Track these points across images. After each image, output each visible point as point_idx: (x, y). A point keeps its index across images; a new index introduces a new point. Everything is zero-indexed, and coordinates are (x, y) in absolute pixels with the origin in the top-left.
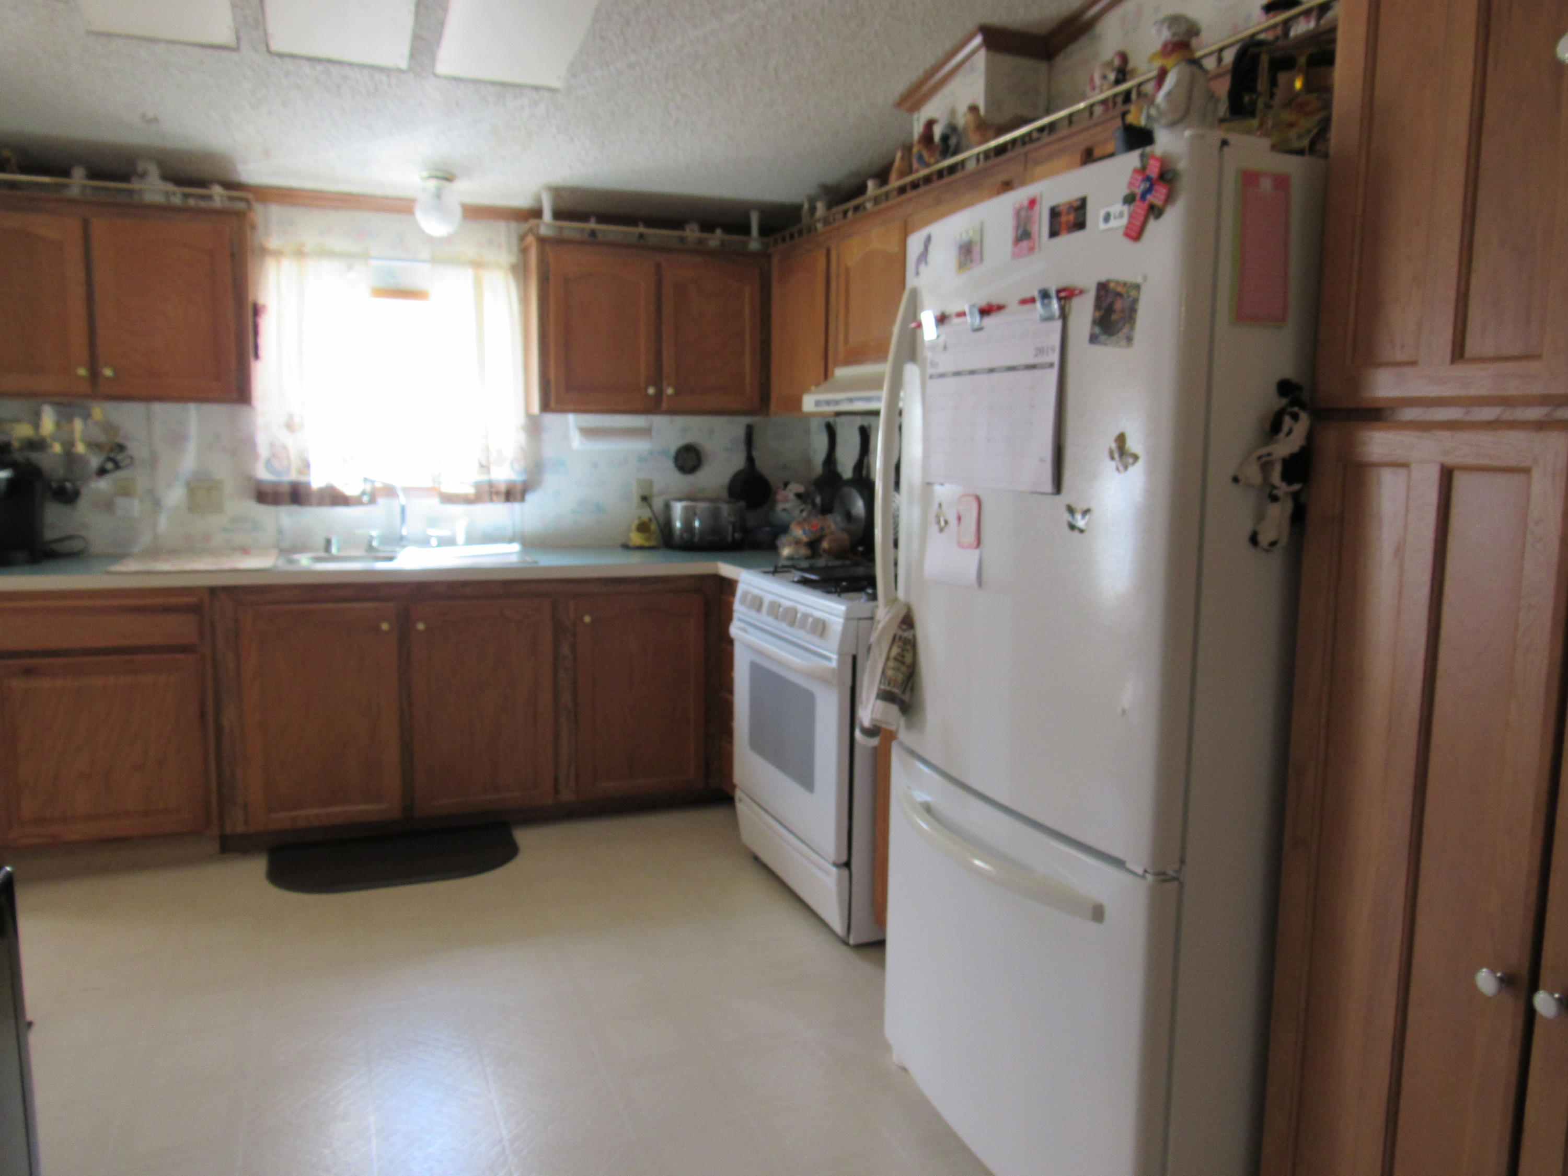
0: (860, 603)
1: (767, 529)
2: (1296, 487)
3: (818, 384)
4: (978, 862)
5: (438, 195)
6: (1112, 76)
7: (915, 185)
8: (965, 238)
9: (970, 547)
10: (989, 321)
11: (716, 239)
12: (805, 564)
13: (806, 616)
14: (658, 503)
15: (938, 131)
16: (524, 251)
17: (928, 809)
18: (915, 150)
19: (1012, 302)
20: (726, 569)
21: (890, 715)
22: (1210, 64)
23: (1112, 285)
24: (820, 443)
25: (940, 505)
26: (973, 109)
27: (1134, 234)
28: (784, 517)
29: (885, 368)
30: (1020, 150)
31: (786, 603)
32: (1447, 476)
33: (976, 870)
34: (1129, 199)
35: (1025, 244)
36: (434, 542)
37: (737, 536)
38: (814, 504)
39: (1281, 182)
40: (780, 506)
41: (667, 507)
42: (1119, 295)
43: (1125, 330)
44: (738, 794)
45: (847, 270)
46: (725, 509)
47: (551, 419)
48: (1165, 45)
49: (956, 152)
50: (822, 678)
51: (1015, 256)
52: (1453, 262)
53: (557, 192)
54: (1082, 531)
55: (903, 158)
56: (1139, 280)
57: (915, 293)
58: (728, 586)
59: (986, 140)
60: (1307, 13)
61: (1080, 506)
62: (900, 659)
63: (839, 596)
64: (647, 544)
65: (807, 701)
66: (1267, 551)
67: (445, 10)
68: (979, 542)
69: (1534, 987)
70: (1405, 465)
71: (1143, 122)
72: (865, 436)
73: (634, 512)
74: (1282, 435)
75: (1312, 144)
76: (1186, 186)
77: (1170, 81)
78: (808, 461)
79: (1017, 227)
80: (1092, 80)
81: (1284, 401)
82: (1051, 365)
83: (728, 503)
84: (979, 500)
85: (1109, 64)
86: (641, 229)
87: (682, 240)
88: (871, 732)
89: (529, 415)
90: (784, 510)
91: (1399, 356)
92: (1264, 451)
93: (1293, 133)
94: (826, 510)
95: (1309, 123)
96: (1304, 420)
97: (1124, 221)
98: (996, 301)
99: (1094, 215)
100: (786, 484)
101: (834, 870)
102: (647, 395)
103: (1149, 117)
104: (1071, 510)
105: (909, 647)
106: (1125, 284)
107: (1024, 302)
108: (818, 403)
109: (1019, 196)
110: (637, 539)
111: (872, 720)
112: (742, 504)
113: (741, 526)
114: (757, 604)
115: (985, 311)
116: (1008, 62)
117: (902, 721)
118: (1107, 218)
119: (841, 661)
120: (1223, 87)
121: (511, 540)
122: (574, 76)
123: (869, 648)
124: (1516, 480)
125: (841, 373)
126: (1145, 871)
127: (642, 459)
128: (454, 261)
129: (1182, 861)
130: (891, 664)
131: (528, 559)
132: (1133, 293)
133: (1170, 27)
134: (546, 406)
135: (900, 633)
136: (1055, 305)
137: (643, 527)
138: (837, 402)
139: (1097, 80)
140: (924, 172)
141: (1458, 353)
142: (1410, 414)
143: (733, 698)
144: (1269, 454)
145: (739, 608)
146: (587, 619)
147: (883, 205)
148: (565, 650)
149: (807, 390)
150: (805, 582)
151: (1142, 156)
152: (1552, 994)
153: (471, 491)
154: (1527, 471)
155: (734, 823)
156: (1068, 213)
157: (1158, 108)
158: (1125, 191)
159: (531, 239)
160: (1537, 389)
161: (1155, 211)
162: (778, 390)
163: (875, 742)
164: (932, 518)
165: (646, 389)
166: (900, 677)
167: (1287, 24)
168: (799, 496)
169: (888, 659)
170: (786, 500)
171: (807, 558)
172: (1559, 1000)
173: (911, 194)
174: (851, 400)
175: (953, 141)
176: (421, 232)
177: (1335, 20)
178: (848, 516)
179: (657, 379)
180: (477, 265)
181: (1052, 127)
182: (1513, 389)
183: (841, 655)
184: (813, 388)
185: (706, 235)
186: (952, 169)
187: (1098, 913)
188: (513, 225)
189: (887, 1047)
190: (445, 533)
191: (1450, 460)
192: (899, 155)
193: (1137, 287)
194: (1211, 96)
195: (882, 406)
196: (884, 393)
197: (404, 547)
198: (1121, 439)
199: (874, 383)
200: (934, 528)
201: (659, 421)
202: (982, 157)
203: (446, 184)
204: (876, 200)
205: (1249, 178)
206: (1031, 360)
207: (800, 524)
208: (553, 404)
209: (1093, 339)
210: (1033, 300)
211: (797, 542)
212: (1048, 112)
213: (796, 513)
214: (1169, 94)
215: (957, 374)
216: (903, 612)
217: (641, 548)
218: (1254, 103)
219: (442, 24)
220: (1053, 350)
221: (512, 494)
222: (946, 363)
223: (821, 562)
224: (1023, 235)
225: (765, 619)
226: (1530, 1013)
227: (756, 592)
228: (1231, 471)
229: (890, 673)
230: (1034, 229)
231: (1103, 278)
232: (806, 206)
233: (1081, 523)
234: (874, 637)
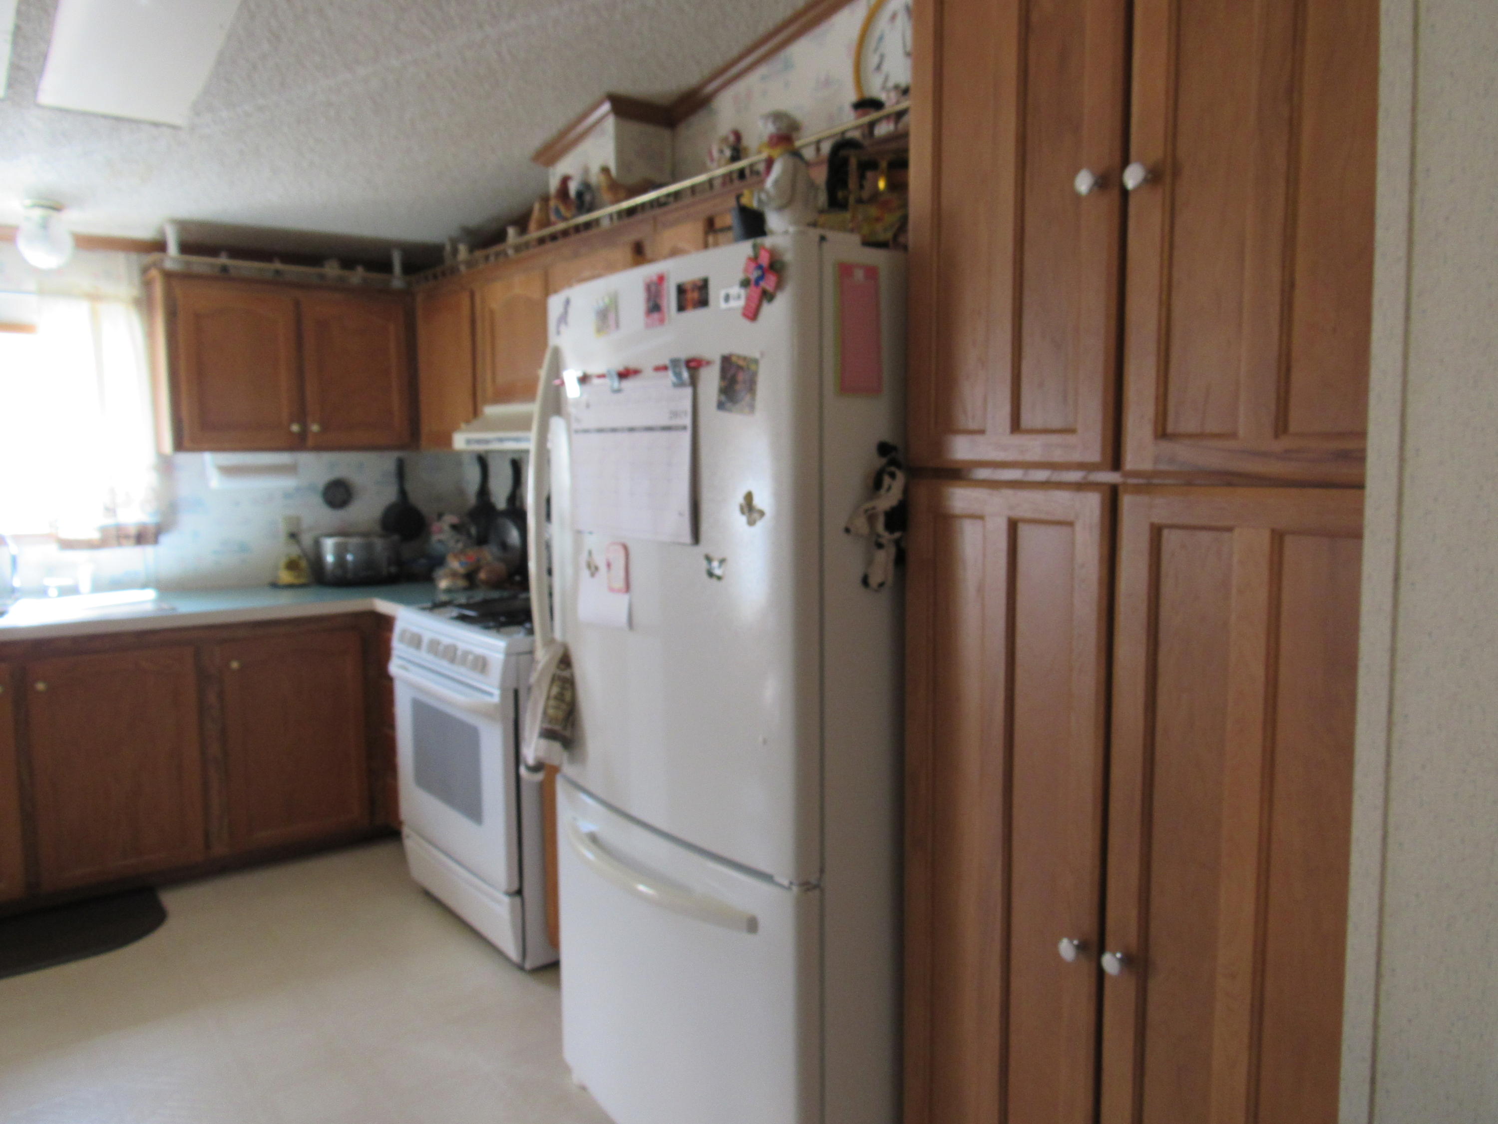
0: (518, 636)
1: (423, 561)
2: (897, 535)
3: (468, 422)
4: (642, 888)
5: (45, 225)
6: (728, 153)
7: (553, 237)
8: (601, 305)
9: (619, 591)
10: (627, 384)
11: (358, 276)
12: (463, 600)
13: (466, 653)
14: (307, 540)
15: (573, 187)
16: (147, 284)
17: (594, 839)
18: (553, 203)
19: (647, 366)
20: (383, 606)
21: (554, 752)
22: (809, 153)
23: (734, 359)
24: (473, 475)
25: (590, 553)
26: (605, 170)
27: (751, 315)
28: (439, 548)
29: (534, 408)
30: (649, 214)
31: (446, 641)
32: (1013, 526)
33: (641, 896)
34: (745, 283)
35: (656, 316)
36: (53, 592)
37: (393, 569)
38: (469, 535)
39: (871, 272)
40: (435, 538)
41: (317, 544)
42: (740, 368)
43: (748, 398)
44: (406, 830)
45: (492, 312)
46: (379, 544)
47: (185, 458)
48: (771, 138)
49: (591, 208)
50: (487, 714)
51: (648, 326)
52: (1008, 349)
53: (183, 226)
54: (719, 578)
55: (541, 210)
56: (757, 355)
57: (557, 352)
58: (385, 623)
59: (618, 201)
60: (888, 117)
61: (716, 555)
62: (560, 697)
63: (498, 631)
64: (296, 581)
65: (471, 736)
66: (876, 591)
67: (48, 42)
68: (628, 588)
69: (1101, 950)
70: (981, 517)
71: (755, 205)
72: (517, 467)
73: (284, 550)
74: (883, 492)
75: (895, 236)
76: (793, 275)
77: (777, 169)
78: (461, 492)
79: (649, 299)
80: (710, 153)
81: (884, 461)
82: (684, 428)
83: (381, 536)
84: (626, 548)
85: (725, 140)
86: (278, 265)
87: (322, 277)
88: (538, 767)
89: (161, 456)
90: (440, 541)
91: (972, 425)
92: (869, 505)
93: (879, 227)
94: (482, 541)
95: (891, 218)
96: (901, 477)
97: (741, 303)
98: (632, 365)
99: (716, 294)
100: (440, 516)
101: (506, 900)
102: (291, 434)
103: (760, 201)
104: (709, 559)
105: (567, 686)
106: (745, 359)
107: (658, 369)
108: (469, 442)
109: (649, 271)
110: (286, 577)
111: (536, 758)
112: (396, 537)
113: (397, 560)
114: (416, 641)
115: (624, 375)
116: (635, 128)
117: (565, 755)
118: (727, 298)
119: (503, 696)
120: (820, 175)
121: (144, 586)
122: (198, 114)
123: (529, 689)
124: (1065, 530)
125: (491, 411)
126: (791, 883)
127: (287, 495)
128: (67, 294)
129: (822, 871)
130: (552, 702)
131: (165, 606)
132: (753, 367)
133: (774, 122)
134: (179, 445)
135: (559, 672)
136: (685, 375)
137: (292, 565)
138: (487, 442)
139: (715, 154)
140: (561, 226)
141: (1016, 426)
142: (983, 474)
143: (394, 733)
144: (874, 508)
145: (398, 647)
146: (235, 665)
147: (524, 254)
148: (212, 698)
149: (455, 428)
150: (463, 618)
151: (755, 247)
152: (1114, 955)
153: (95, 536)
154: (1070, 524)
155: (402, 858)
156: (693, 290)
157: (767, 193)
158: (740, 276)
159: (154, 273)
160: (1076, 456)
161: (767, 296)
162: (428, 426)
163: (539, 777)
164: (583, 564)
165: (289, 425)
166: (561, 714)
167: (872, 125)
168: (454, 527)
169: (548, 698)
170: (441, 531)
171: (465, 589)
172: (1122, 960)
173: (550, 245)
174: (501, 440)
175: (588, 198)
176: (24, 261)
177: (907, 126)
178: (504, 546)
179: (301, 416)
180: (94, 297)
181: (677, 195)
182: (1058, 456)
183: (503, 689)
184: (463, 425)
185: (346, 273)
186: (588, 225)
187: (752, 925)
188: (134, 257)
189: (566, 1069)
190: (67, 582)
191: (1017, 513)
192: (537, 207)
193: (756, 361)
194: (812, 185)
195: (531, 445)
196: (533, 434)
197: (17, 599)
198: (749, 497)
199: (523, 423)
200: (585, 573)
201: (305, 458)
202: (615, 217)
203: (54, 214)
204: (518, 249)
205: (845, 270)
206: (665, 422)
207: (456, 556)
208: (186, 443)
209: (721, 406)
210: (665, 368)
211: (454, 575)
212: (675, 179)
213: (451, 543)
214: (776, 182)
215: (600, 430)
216: (560, 654)
217: (290, 586)
218: (846, 199)
219: (45, 56)
220: (685, 413)
221: (143, 537)
222: (590, 420)
223: (479, 596)
224: (654, 307)
225: (424, 656)
226: (1101, 973)
227: (415, 629)
228: (843, 524)
229: (551, 711)
230: (664, 303)
231: (726, 352)
232: (448, 248)
233: (718, 572)
234: (533, 678)
